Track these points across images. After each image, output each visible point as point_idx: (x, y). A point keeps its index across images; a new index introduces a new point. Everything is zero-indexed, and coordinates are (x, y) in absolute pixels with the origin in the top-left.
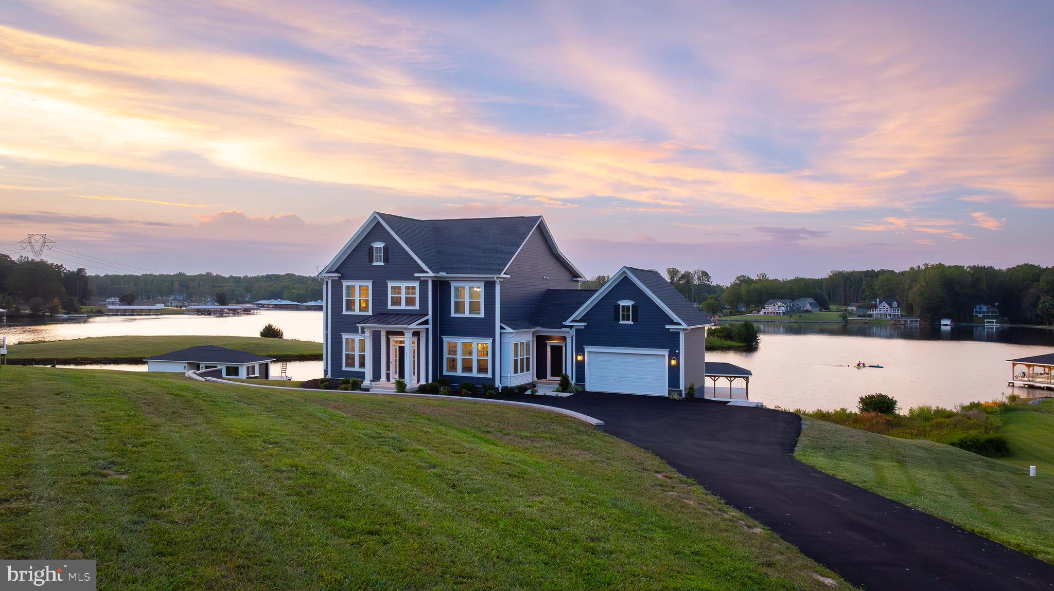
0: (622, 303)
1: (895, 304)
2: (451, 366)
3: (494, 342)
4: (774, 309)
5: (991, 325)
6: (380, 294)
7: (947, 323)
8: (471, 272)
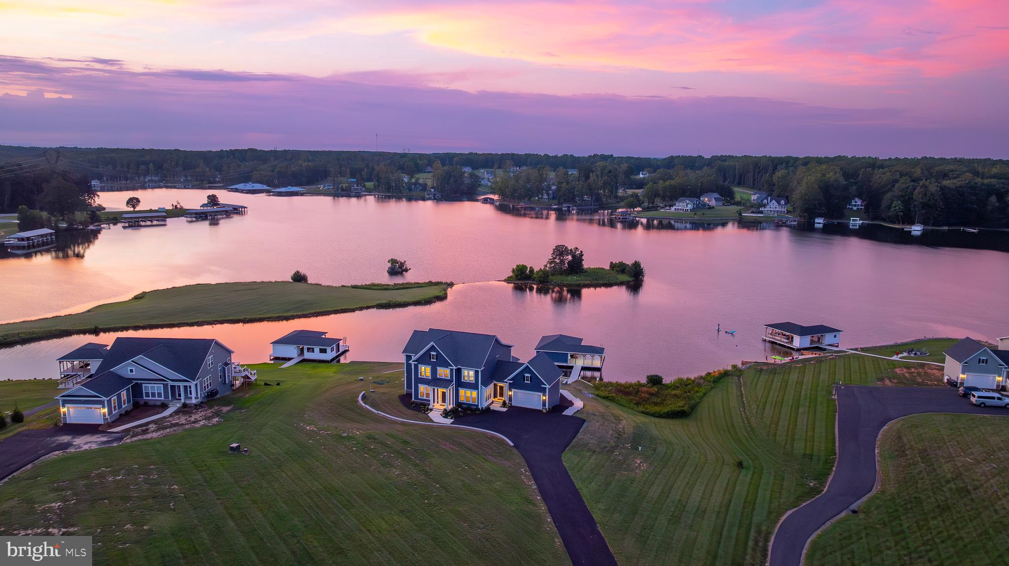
0: (526, 375)
1: (783, 202)
2: (462, 399)
3: (478, 392)
4: (684, 206)
5: (856, 222)
6: (434, 372)
7: (819, 222)
8: (470, 366)
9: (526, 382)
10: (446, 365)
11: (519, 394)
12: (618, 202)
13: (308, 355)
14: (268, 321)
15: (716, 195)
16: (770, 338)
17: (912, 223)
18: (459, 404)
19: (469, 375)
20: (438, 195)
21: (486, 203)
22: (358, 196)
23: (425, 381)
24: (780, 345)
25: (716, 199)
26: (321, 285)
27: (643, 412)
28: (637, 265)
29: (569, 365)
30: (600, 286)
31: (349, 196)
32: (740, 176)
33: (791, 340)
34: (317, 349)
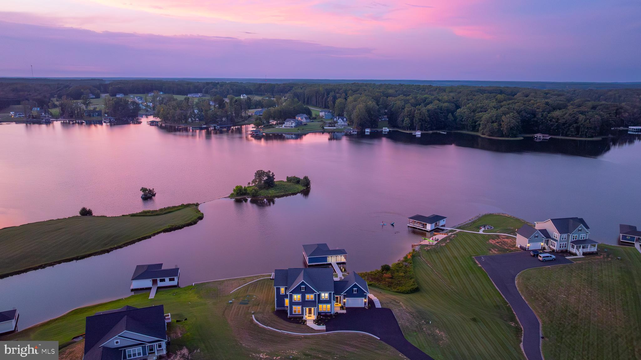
0: (354, 289)
1: (345, 119)
2: (320, 310)
3: (331, 305)
4: (289, 124)
5: (386, 130)
6: (303, 297)
7: (368, 131)
8: (325, 291)
9: (354, 293)
10: (312, 292)
11: (350, 300)
12: (243, 121)
13: (160, 284)
14: (94, 255)
15: (305, 115)
16: (412, 225)
17: (414, 129)
18: (319, 314)
19: (325, 296)
20: (113, 119)
21: (153, 125)
22: (48, 123)
23: (297, 304)
24: (419, 229)
25: (306, 118)
26: (106, 217)
27: (396, 292)
28: (306, 178)
29: (328, 263)
30: (290, 195)
31: (40, 123)
32: (308, 99)
33: (424, 226)
34: (167, 279)
